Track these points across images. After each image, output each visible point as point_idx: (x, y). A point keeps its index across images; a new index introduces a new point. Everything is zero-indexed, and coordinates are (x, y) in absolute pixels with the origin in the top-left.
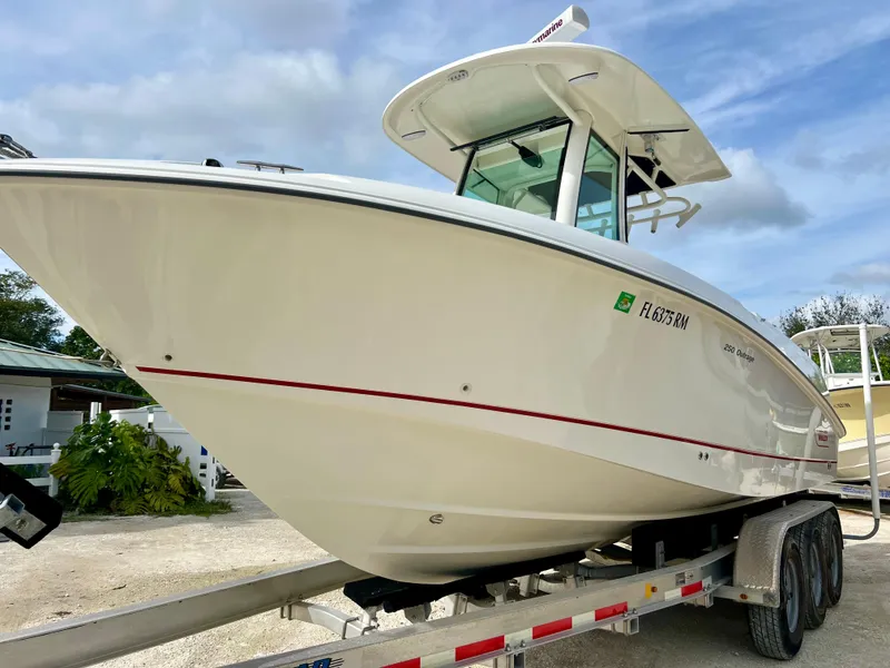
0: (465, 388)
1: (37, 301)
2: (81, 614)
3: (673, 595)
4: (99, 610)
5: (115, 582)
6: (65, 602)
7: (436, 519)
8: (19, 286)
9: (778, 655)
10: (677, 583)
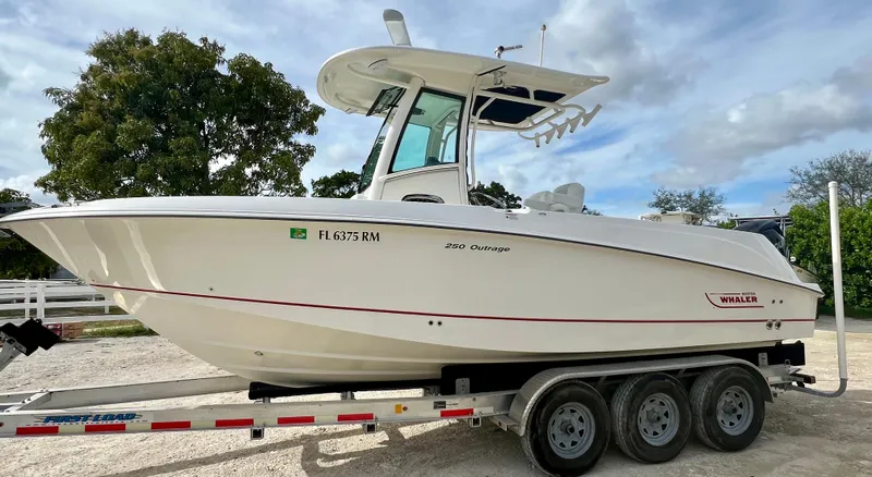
0: (211, 289)
10: (435, 407)
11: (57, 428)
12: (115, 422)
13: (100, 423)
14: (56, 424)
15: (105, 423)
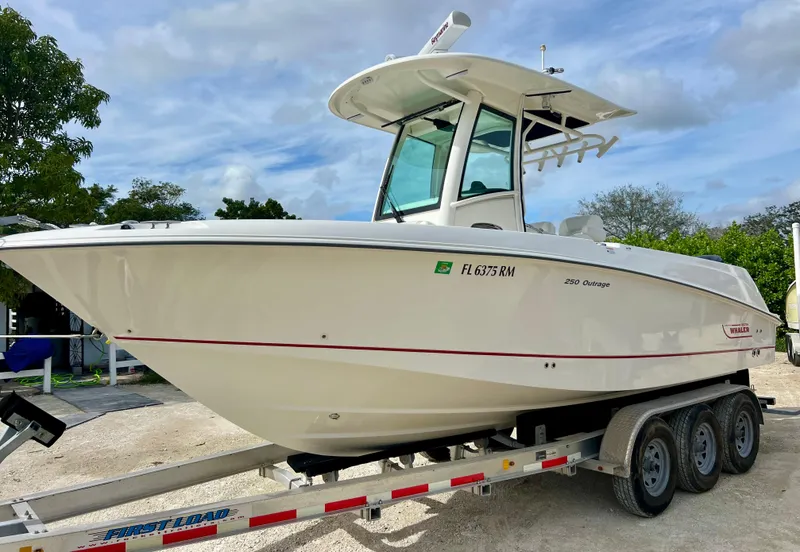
0: (324, 336)
1: (185, 205)
2: (169, 462)
3: (536, 467)
4: (183, 460)
5: (199, 440)
6: (163, 455)
7: (336, 417)
8: (171, 194)
9: (636, 512)
10: (537, 459)
11: (123, 545)
12: (202, 525)
13: (184, 528)
14: (122, 540)
15: (189, 527)
